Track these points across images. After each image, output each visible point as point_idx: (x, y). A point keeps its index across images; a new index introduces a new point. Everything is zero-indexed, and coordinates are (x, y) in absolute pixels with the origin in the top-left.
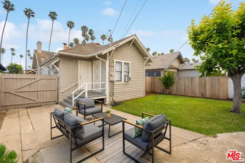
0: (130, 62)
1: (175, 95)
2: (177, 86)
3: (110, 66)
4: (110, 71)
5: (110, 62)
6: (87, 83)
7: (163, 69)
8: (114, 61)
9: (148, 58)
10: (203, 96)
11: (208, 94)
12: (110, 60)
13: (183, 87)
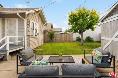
0: (38, 24)
1: (55, 42)
2: (56, 38)
3: (27, 24)
4: (27, 27)
5: (27, 21)
6: (8, 37)
7: (46, 30)
8: (29, 21)
9: (46, 23)
10: (66, 42)
11: (67, 41)
12: (27, 20)
13: (58, 38)
